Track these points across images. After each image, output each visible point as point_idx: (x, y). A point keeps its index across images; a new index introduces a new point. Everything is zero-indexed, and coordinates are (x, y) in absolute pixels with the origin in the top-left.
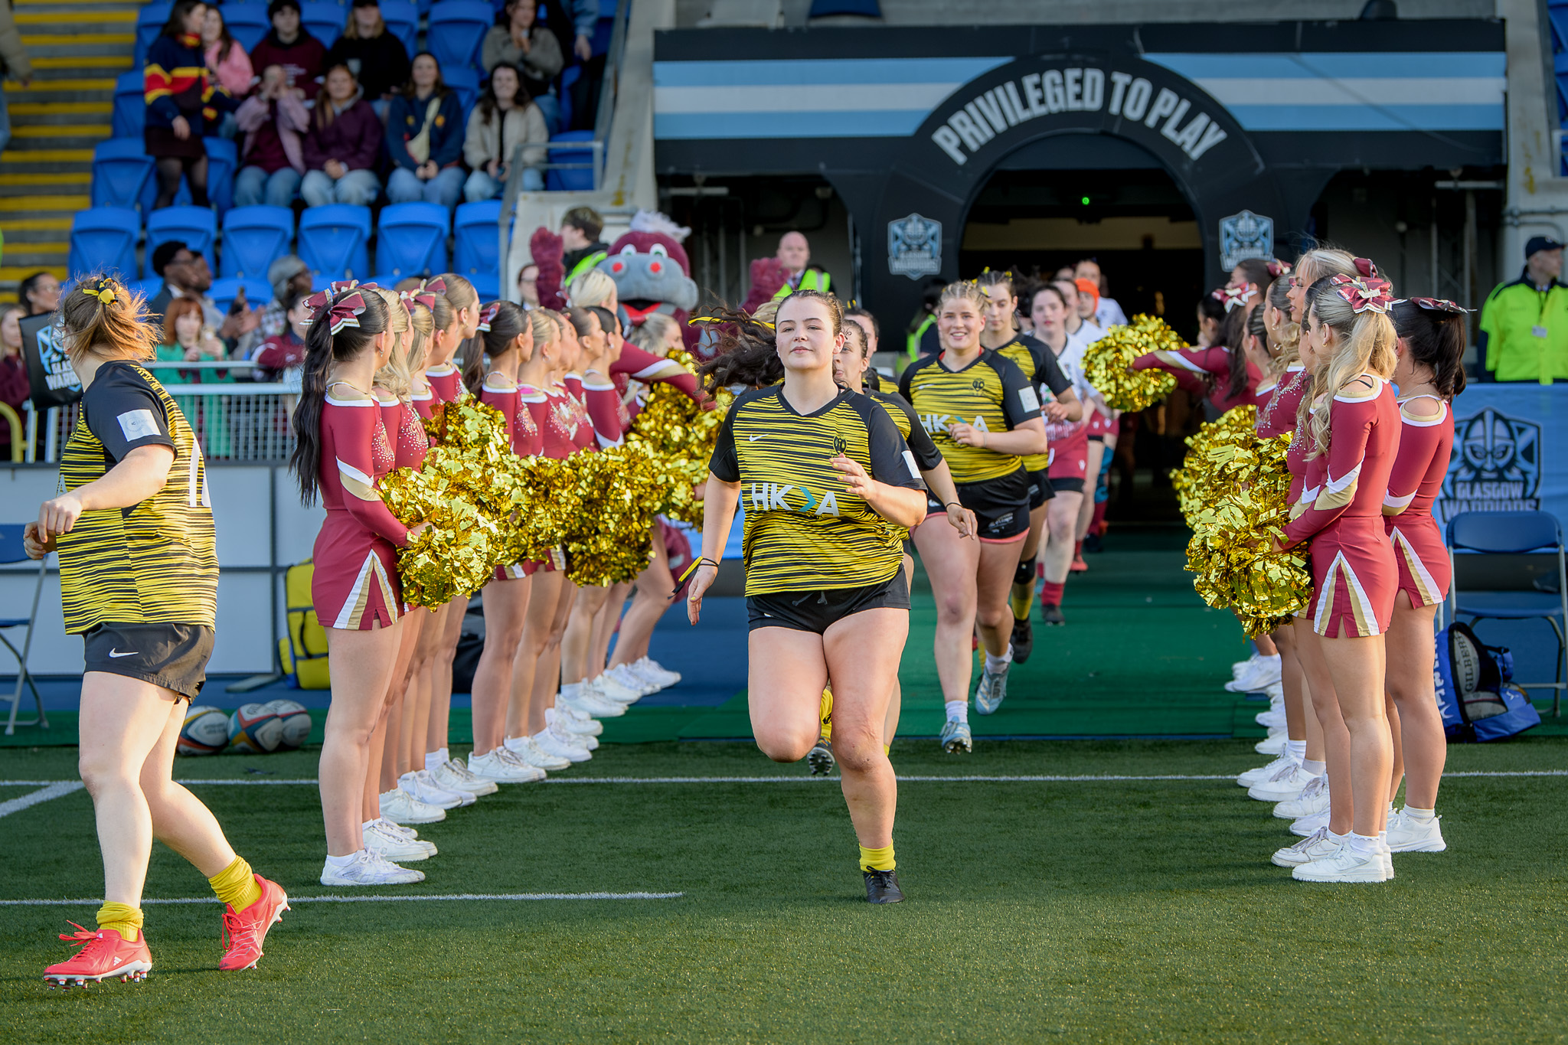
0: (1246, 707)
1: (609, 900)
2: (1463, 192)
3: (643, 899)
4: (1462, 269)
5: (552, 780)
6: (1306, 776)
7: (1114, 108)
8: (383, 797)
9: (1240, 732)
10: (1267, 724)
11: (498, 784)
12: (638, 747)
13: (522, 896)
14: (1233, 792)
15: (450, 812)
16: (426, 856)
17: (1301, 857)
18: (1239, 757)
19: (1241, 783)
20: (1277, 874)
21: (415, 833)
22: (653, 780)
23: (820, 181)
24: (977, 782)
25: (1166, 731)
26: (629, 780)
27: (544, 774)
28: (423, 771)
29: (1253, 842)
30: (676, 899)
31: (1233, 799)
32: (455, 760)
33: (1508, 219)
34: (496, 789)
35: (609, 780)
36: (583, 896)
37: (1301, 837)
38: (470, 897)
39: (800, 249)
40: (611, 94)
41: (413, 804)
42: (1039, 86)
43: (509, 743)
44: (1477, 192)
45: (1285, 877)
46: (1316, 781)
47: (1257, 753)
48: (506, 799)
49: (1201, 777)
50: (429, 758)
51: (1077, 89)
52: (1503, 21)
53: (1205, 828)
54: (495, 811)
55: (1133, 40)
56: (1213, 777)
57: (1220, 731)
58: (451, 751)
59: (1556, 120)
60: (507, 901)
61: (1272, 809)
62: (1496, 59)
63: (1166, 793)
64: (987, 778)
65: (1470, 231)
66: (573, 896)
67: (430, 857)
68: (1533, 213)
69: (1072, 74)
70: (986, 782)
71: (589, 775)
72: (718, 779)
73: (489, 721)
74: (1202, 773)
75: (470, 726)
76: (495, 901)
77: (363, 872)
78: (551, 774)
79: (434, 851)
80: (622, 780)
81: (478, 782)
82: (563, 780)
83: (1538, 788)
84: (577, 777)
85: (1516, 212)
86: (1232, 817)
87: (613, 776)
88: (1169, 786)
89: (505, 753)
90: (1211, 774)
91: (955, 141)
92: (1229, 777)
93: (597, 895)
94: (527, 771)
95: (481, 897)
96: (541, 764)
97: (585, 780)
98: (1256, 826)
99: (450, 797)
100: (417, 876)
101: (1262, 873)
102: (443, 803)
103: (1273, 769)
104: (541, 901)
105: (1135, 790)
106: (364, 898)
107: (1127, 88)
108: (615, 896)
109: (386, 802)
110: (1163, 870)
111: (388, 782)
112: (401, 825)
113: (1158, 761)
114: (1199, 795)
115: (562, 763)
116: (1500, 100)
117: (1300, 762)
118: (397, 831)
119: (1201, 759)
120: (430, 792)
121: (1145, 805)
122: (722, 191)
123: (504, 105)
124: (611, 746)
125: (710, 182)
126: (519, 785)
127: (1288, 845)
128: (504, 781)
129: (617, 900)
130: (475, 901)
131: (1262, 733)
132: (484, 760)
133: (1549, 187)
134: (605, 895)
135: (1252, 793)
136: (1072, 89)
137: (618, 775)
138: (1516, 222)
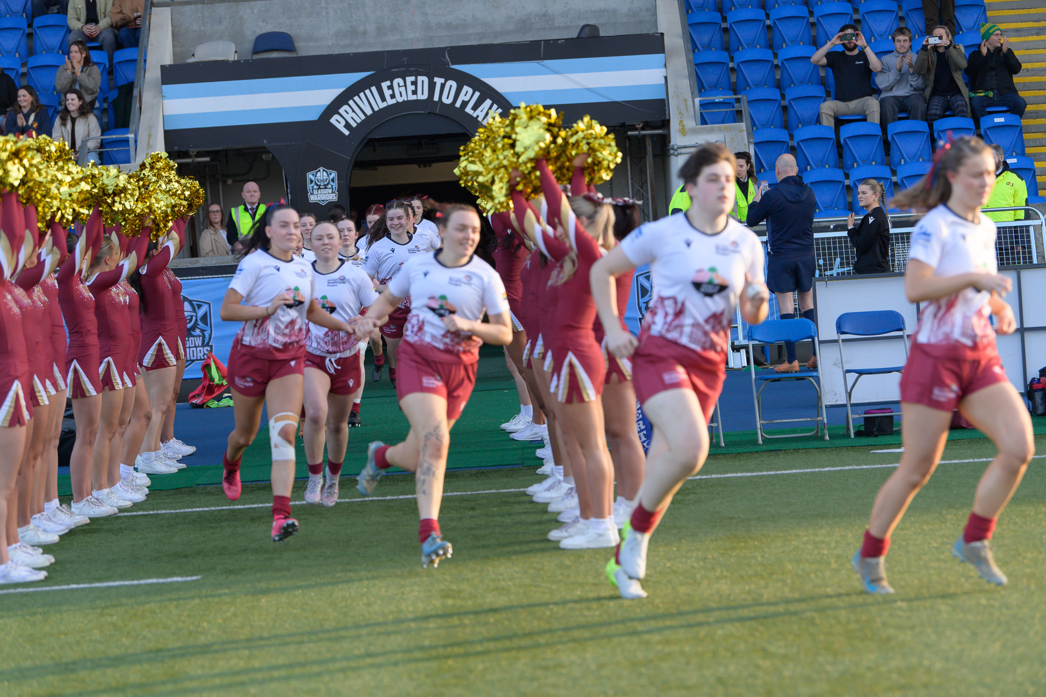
0: (530, 448)
1: (158, 584)
2: (644, 136)
3: (177, 582)
4: (646, 181)
5: (122, 514)
6: (566, 486)
7: (436, 98)
8: (20, 530)
9: (527, 463)
10: (543, 457)
11: (90, 519)
12: (172, 491)
13: (106, 584)
14: (525, 498)
15: (61, 537)
16: (48, 564)
17: (564, 534)
18: (527, 478)
19: (528, 493)
20: (551, 545)
21: (41, 550)
22: (182, 511)
23: (265, 150)
24: (373, 501)
25: (483, 464)
26: (167, 511)
27: (116, 510)
28: (43, 513)
29: (537, 527)
30: (197, 580)
31: (524, 502)
32: (64, 506)
33: (672, 151)
34: (88, 521)
35: (155, 512)
36: (142, 582)
37: (564, 523)
38: (74, 586)
39: (255, 191)
40: (138, 105)
41: (39, 533)
42: (391, 87)
43: (95, 493)
44: (652, 136)
45: (555, 547)
46: (571, 489)
47: (538, 474)
48: (95, 527)
49: (504, 491)
50: (46, 505)
51: (413, 88)
52: (662, 34)
53: (508, 520)
54: (89, 535)
55: (445, 57)
56: (512, 490)
57: (515, 463)
58: (60, 501)
59: (696, 92)
60: (97, 588)
61: (547, 507)
62: (659, 58)
63: (485, 501)
64: (379, 498)
65: (649, 159)
66: (135, 582)
67: (51, 564)
68: (685, 147)
69: (410, 79)
70: (378, 500)
71: (143, 510)
72: (221, 508)
73: (81, 482)
74: (506, 488)
75: (70, 485)
76: (90, 588)
77: (11, 575)
78: (121, 510)
79: (53, 560)
80: (163, 512)
81: (78, 517)
82: (128, 514)
83: (703, 486)
84: (136, 511)
85: (675, 147)
86: (525, 513)
87: (157, 509)
88: (486, 497)
89: (93, 500)
90: (511, 488)
91: (343, 123)
92: (522, 490)
93: (150, 581)
94: (106, 510)
95: (81, 586)
96: (115, 505)
97: (141, 513)
98: (538, 518)
99: (62, 527)
100: (42, 575)
101: (543, 545)
102: (57, 532)
103: (547, 483)
104: (117, 587)
105: (466, 500)
106: (12, 591)
107: (443, 86)
108: (161, 580)
109: (23, 533)
110: (484, 547)
111: (24, 520)
112: (33, 546)
113: (479, 482)
114: (504, 501)
115: (128, 504)
116: (663, 82)
117: (561, 478)
118: (30, 550)
119: (504, 480)
120: (50, 526)
121: (473, 509)
122: (208, 159)
123: (74, 115)
124: (156, 492)
125: (199, 155)
126: (102, 518)
127: (557, 528)
128: (93, 516)
129: (163, 584)
130: (77, 589)
131: (540, 462)
132: (81, 505)
133: (694, 131)
134: (154, 581)
135: (535, 499)
136: (411, 88)
137: (161, 509)
138: (676, 153)
